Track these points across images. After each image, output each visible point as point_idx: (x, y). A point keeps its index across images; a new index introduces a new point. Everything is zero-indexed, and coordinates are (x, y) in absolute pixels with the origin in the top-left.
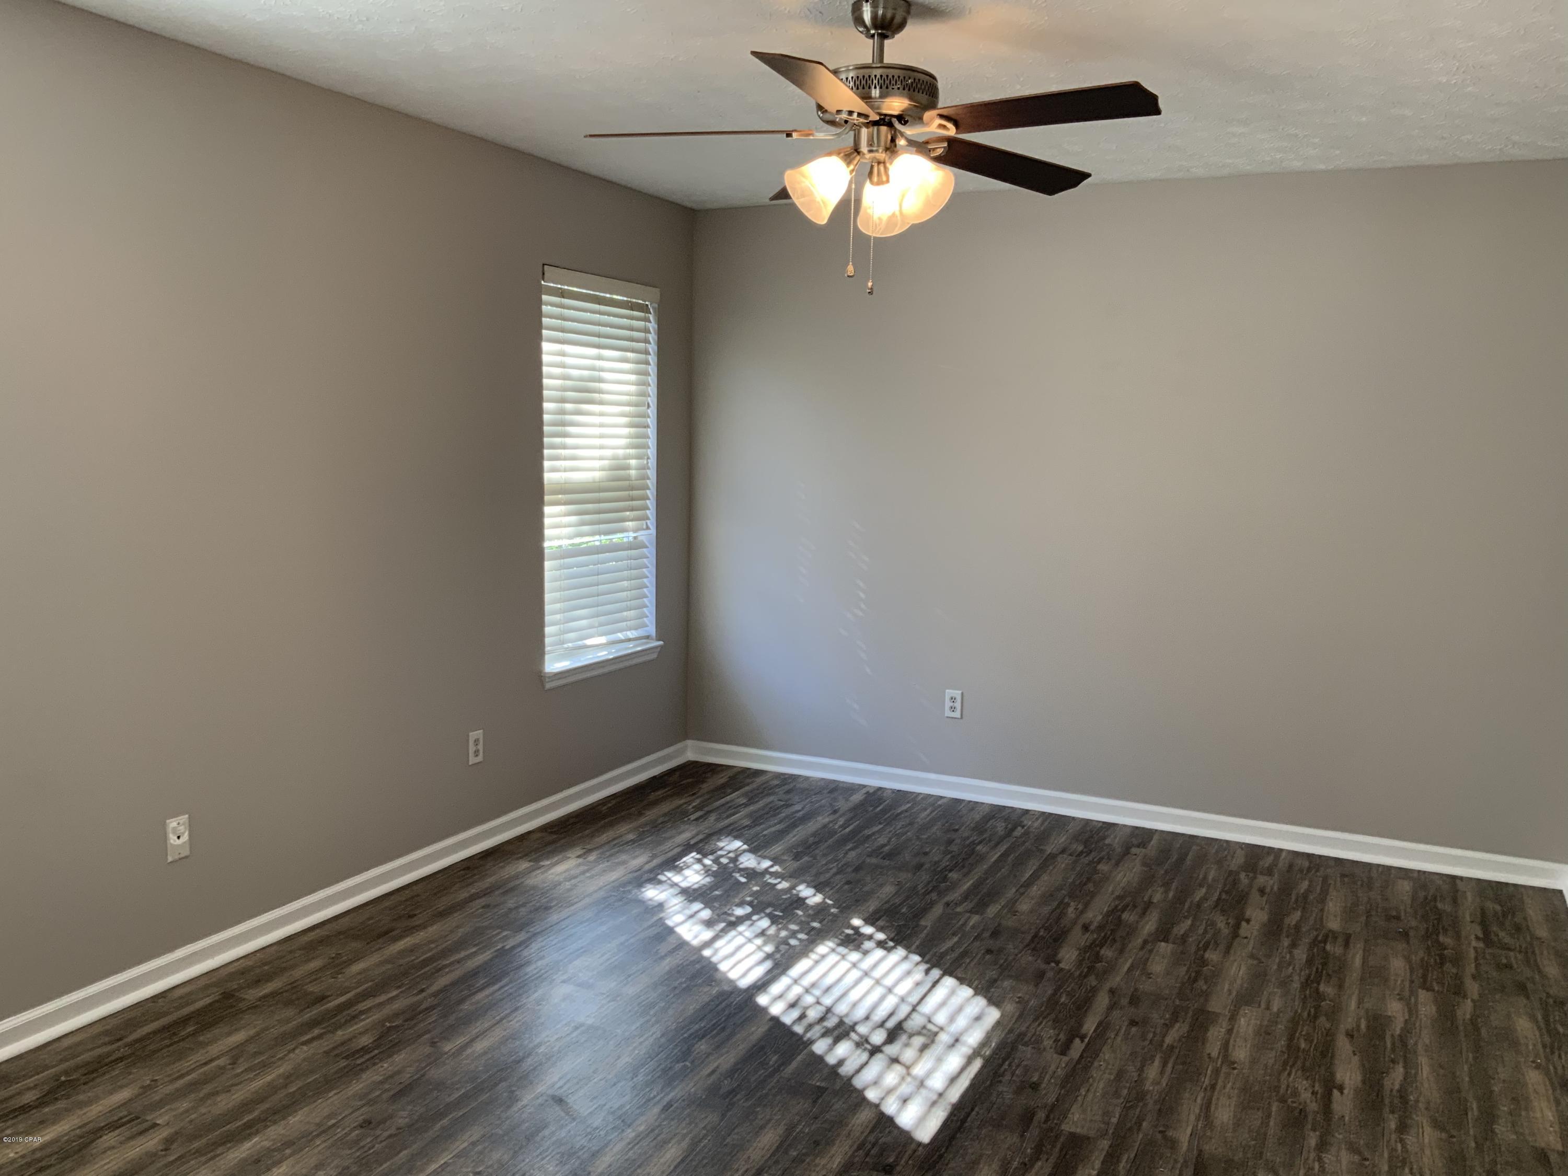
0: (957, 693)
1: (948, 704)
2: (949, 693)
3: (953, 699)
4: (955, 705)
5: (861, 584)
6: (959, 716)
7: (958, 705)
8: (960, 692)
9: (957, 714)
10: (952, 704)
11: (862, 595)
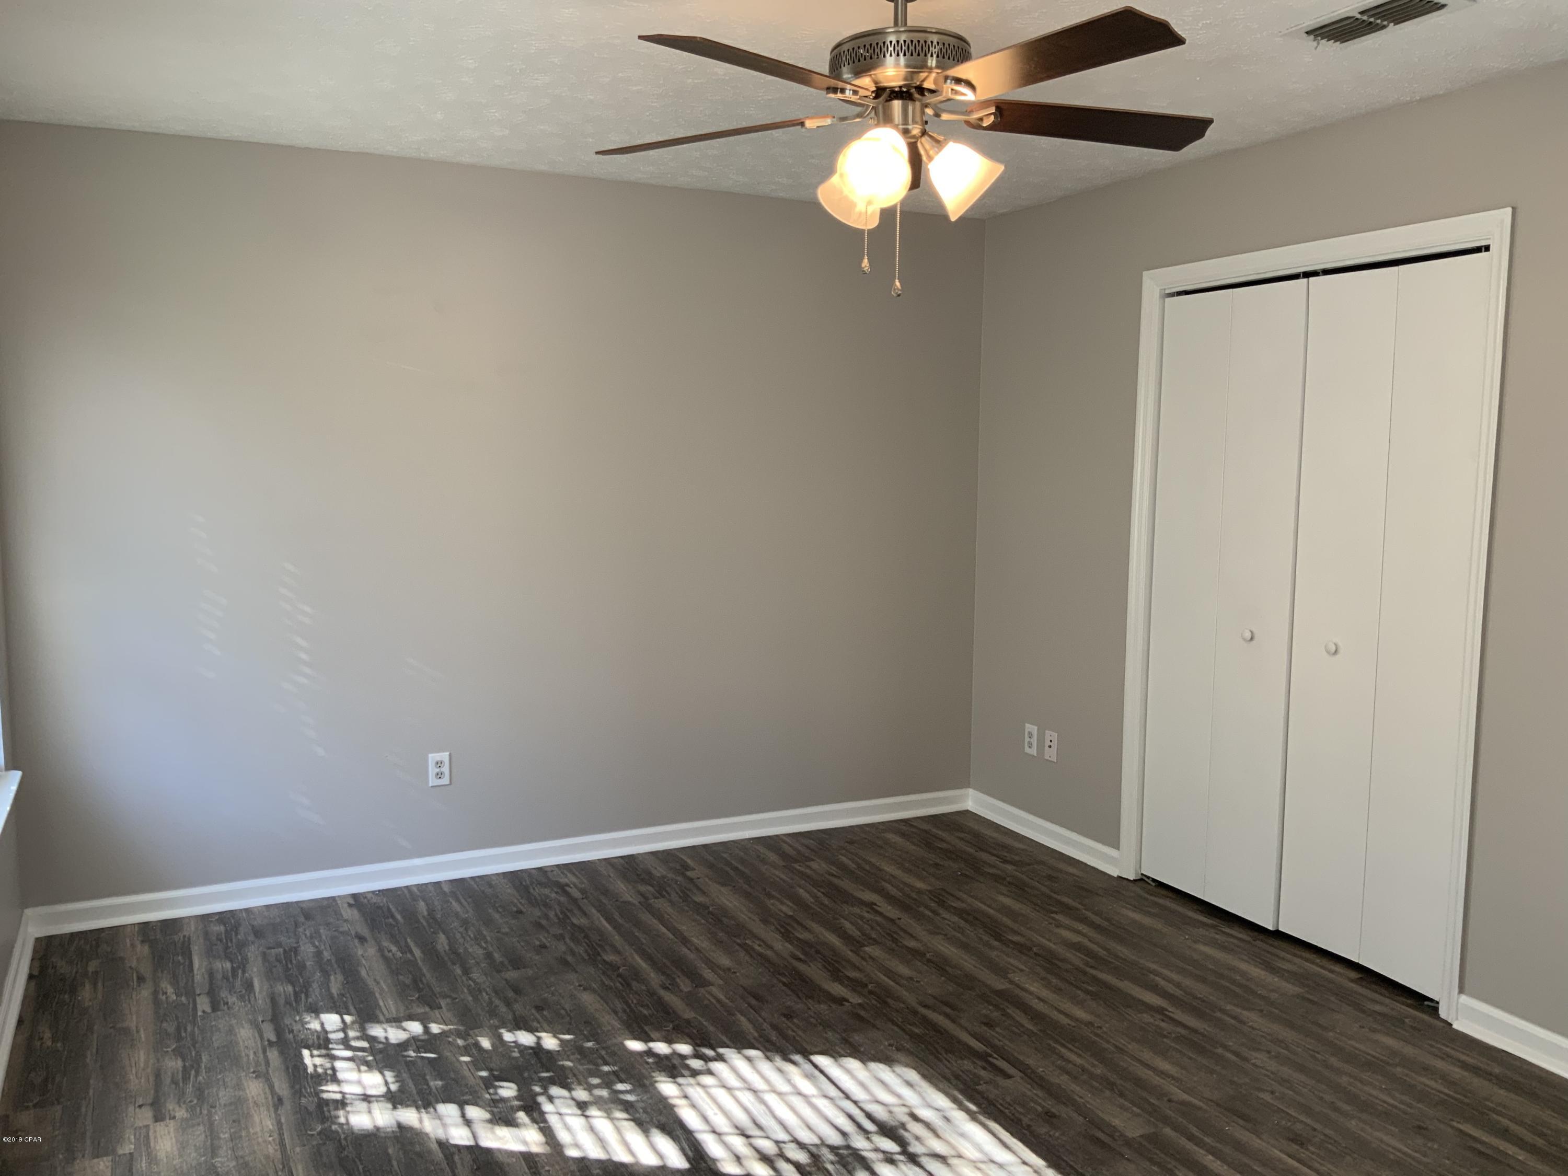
0: (444, 756)
1: (432, 770)
2: (433, 757)
3: (439, 764)
4: (442, 770)
5: (299, 640)
6: (448, 782)
7: (446, 769)
8: (448, 753)
9: (445, 781)
10: (438, 770)
11: (304, 656)
